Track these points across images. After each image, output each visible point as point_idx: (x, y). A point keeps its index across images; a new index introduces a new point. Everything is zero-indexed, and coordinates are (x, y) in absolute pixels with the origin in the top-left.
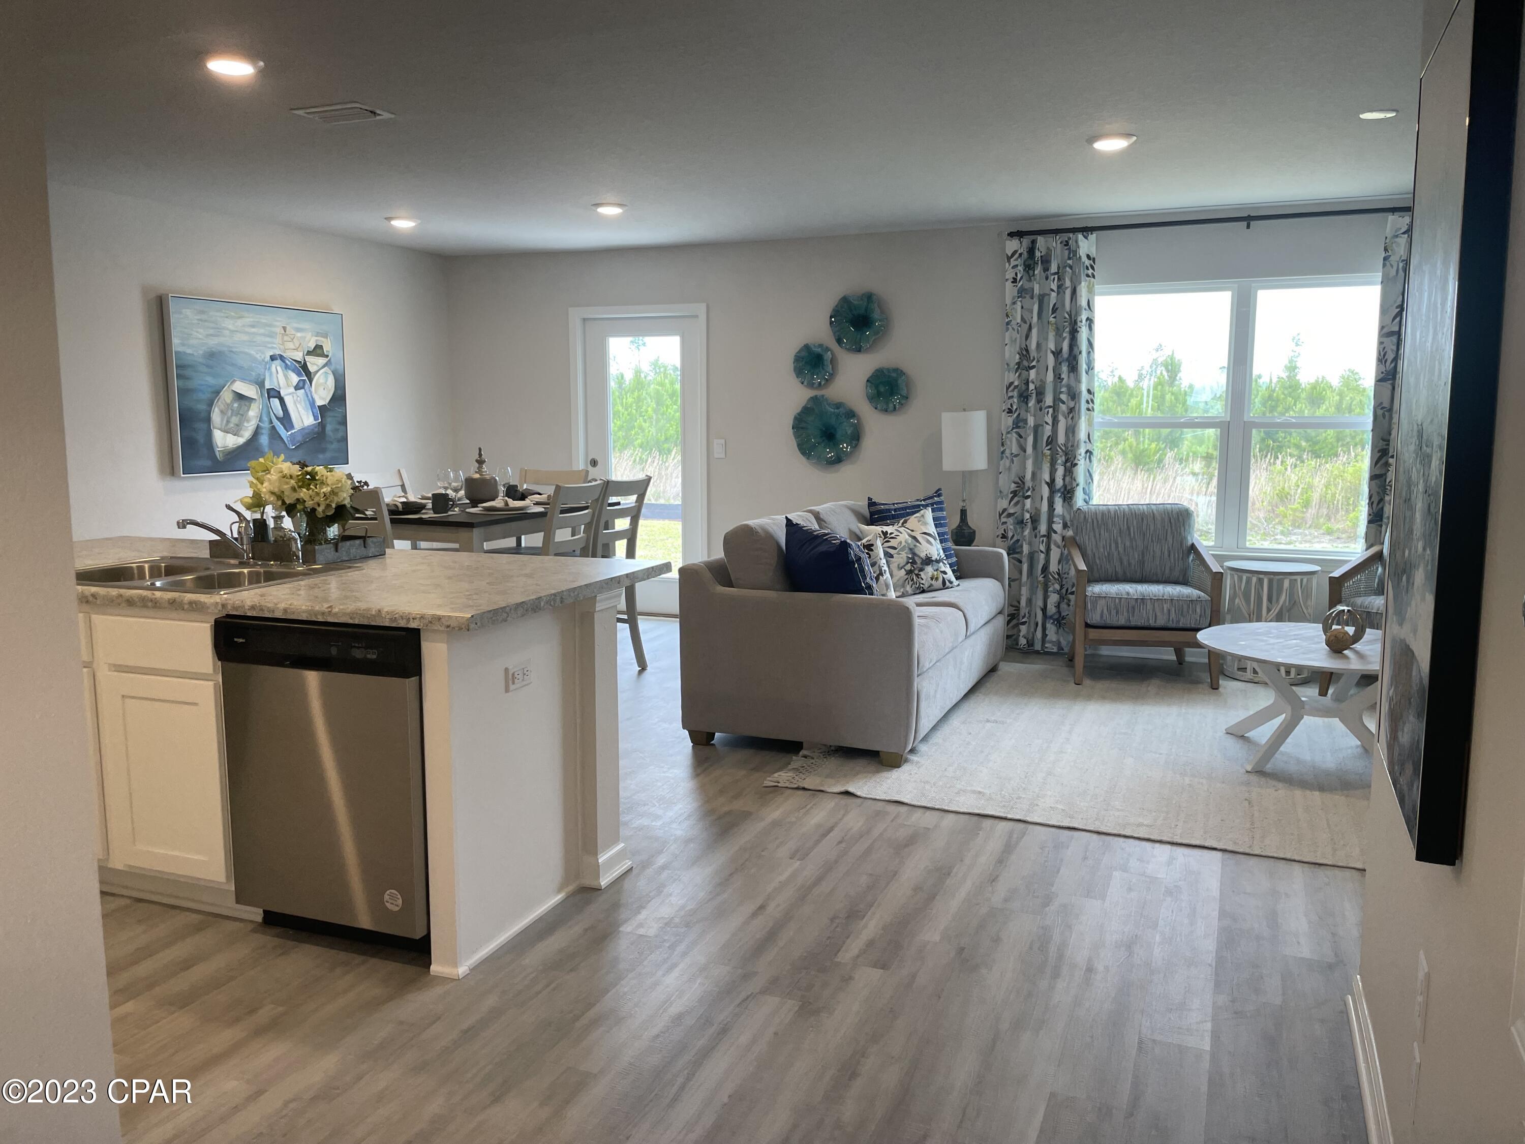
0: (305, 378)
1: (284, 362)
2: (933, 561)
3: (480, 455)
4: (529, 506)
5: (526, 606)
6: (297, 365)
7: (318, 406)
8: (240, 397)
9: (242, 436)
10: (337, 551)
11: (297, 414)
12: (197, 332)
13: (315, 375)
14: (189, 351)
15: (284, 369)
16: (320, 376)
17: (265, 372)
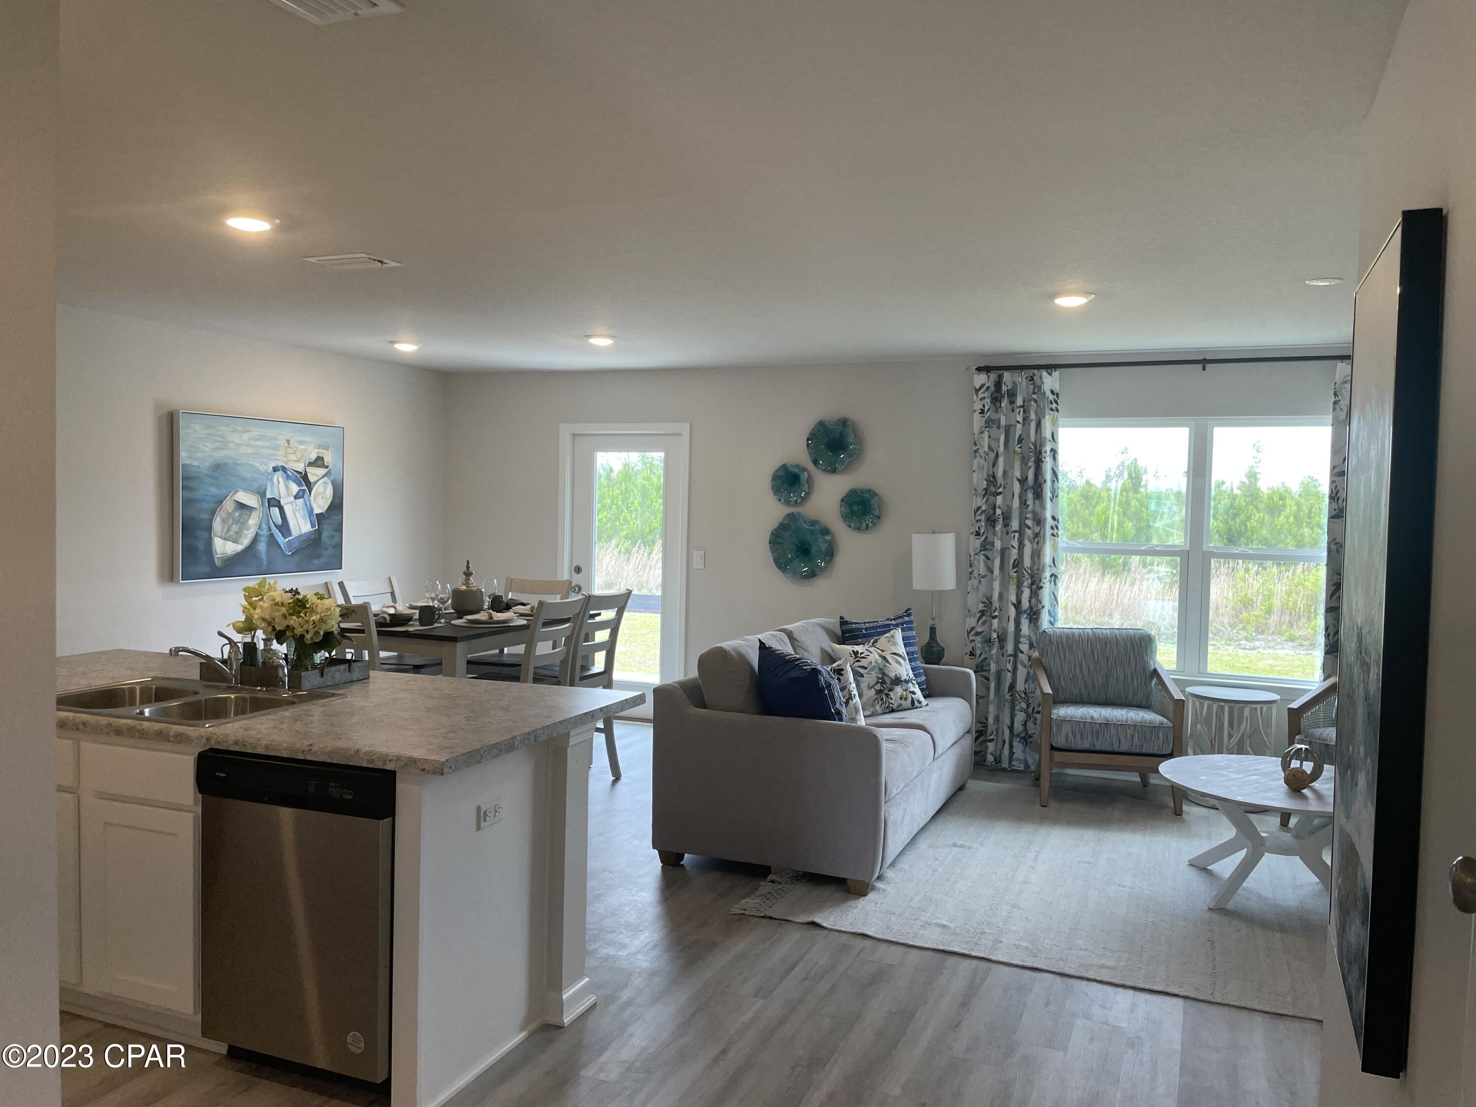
0: (305, 488)
1: (286, 473)
2: (902, 681)
3: (468, 567)
4: (512, 619)
5: (500, 747)
6: (298, 476)
7: (316, 514)
8: (242, 506)
9: (241, 544)
10: (322, 676)
11: (295, 522)
12: (205, 445)
13: (314, 486)
14: (195, 463)
15: (285, 479)
16: (319, 485)
17: (267, 483)
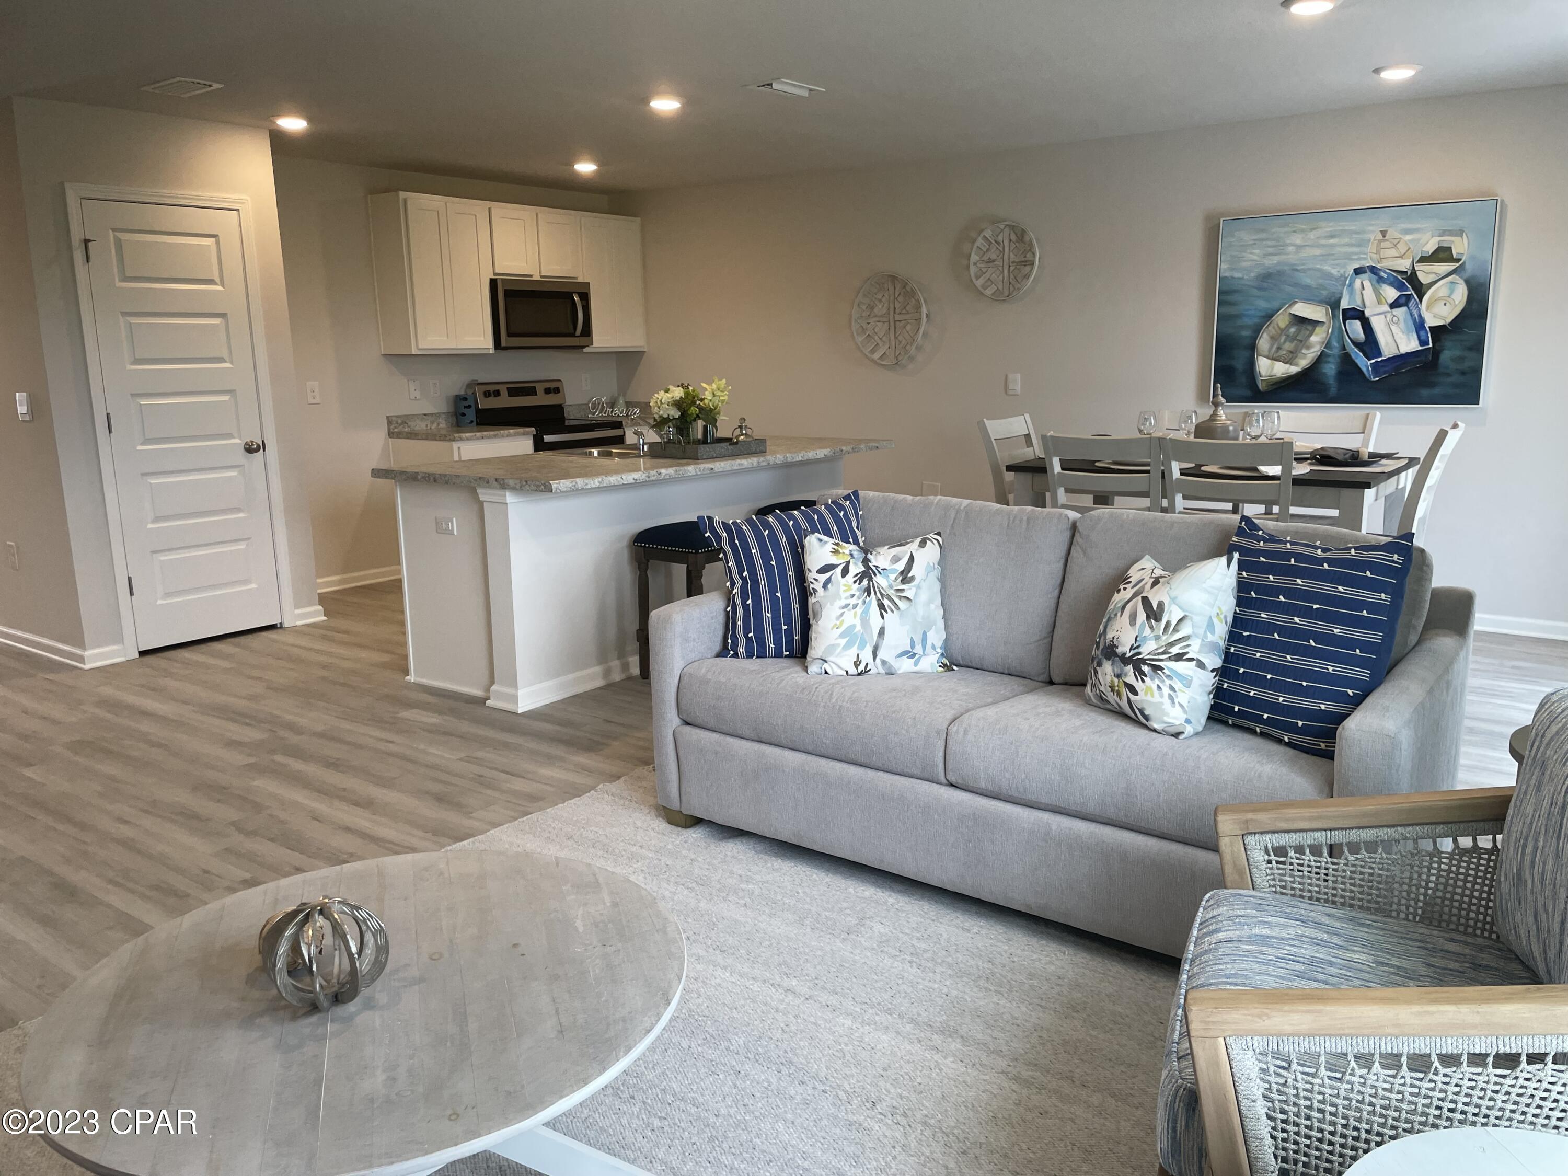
0: (1411, 292)
1: (1376, 274)
7: (1430, 328)
8: (1301, 321)
9: (1296, 365)
11: (1390, 338)
13: (1429, 288)
15: (1374, 282)
16: (1440, 287)
